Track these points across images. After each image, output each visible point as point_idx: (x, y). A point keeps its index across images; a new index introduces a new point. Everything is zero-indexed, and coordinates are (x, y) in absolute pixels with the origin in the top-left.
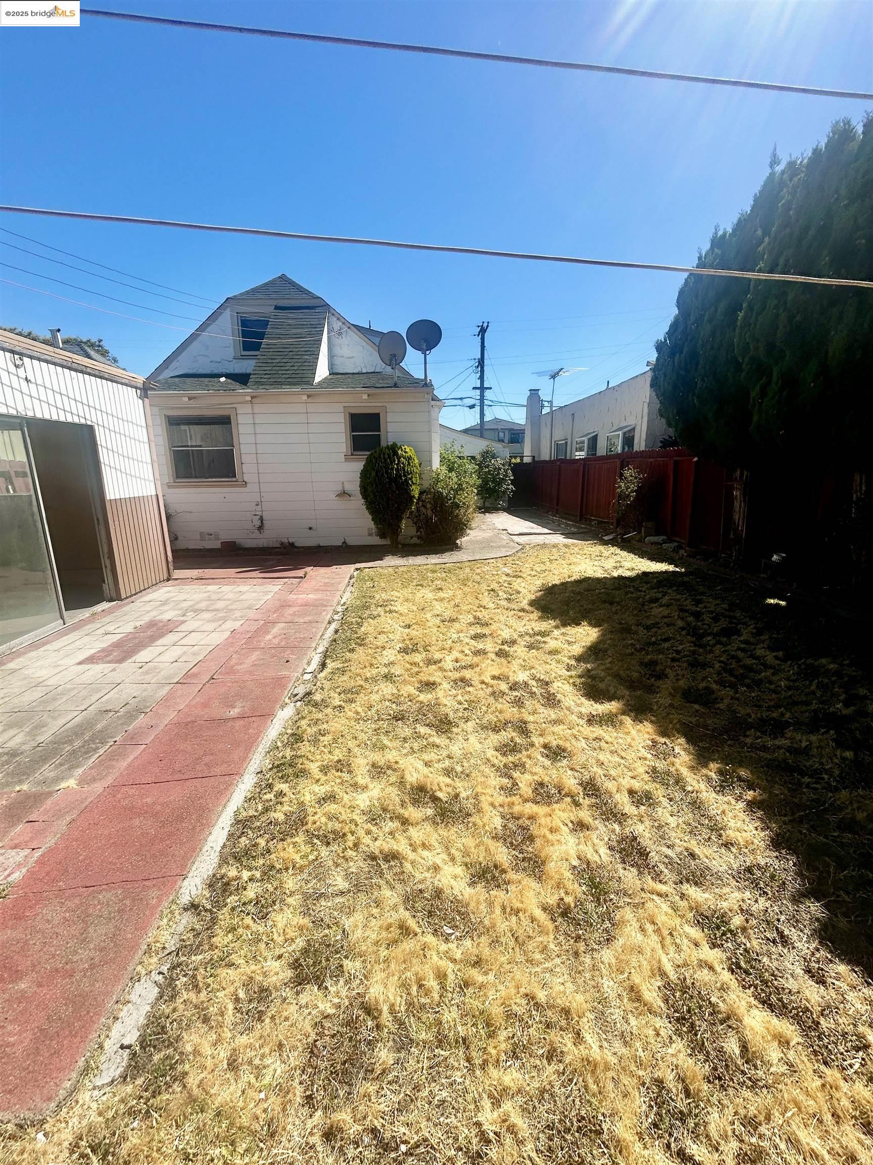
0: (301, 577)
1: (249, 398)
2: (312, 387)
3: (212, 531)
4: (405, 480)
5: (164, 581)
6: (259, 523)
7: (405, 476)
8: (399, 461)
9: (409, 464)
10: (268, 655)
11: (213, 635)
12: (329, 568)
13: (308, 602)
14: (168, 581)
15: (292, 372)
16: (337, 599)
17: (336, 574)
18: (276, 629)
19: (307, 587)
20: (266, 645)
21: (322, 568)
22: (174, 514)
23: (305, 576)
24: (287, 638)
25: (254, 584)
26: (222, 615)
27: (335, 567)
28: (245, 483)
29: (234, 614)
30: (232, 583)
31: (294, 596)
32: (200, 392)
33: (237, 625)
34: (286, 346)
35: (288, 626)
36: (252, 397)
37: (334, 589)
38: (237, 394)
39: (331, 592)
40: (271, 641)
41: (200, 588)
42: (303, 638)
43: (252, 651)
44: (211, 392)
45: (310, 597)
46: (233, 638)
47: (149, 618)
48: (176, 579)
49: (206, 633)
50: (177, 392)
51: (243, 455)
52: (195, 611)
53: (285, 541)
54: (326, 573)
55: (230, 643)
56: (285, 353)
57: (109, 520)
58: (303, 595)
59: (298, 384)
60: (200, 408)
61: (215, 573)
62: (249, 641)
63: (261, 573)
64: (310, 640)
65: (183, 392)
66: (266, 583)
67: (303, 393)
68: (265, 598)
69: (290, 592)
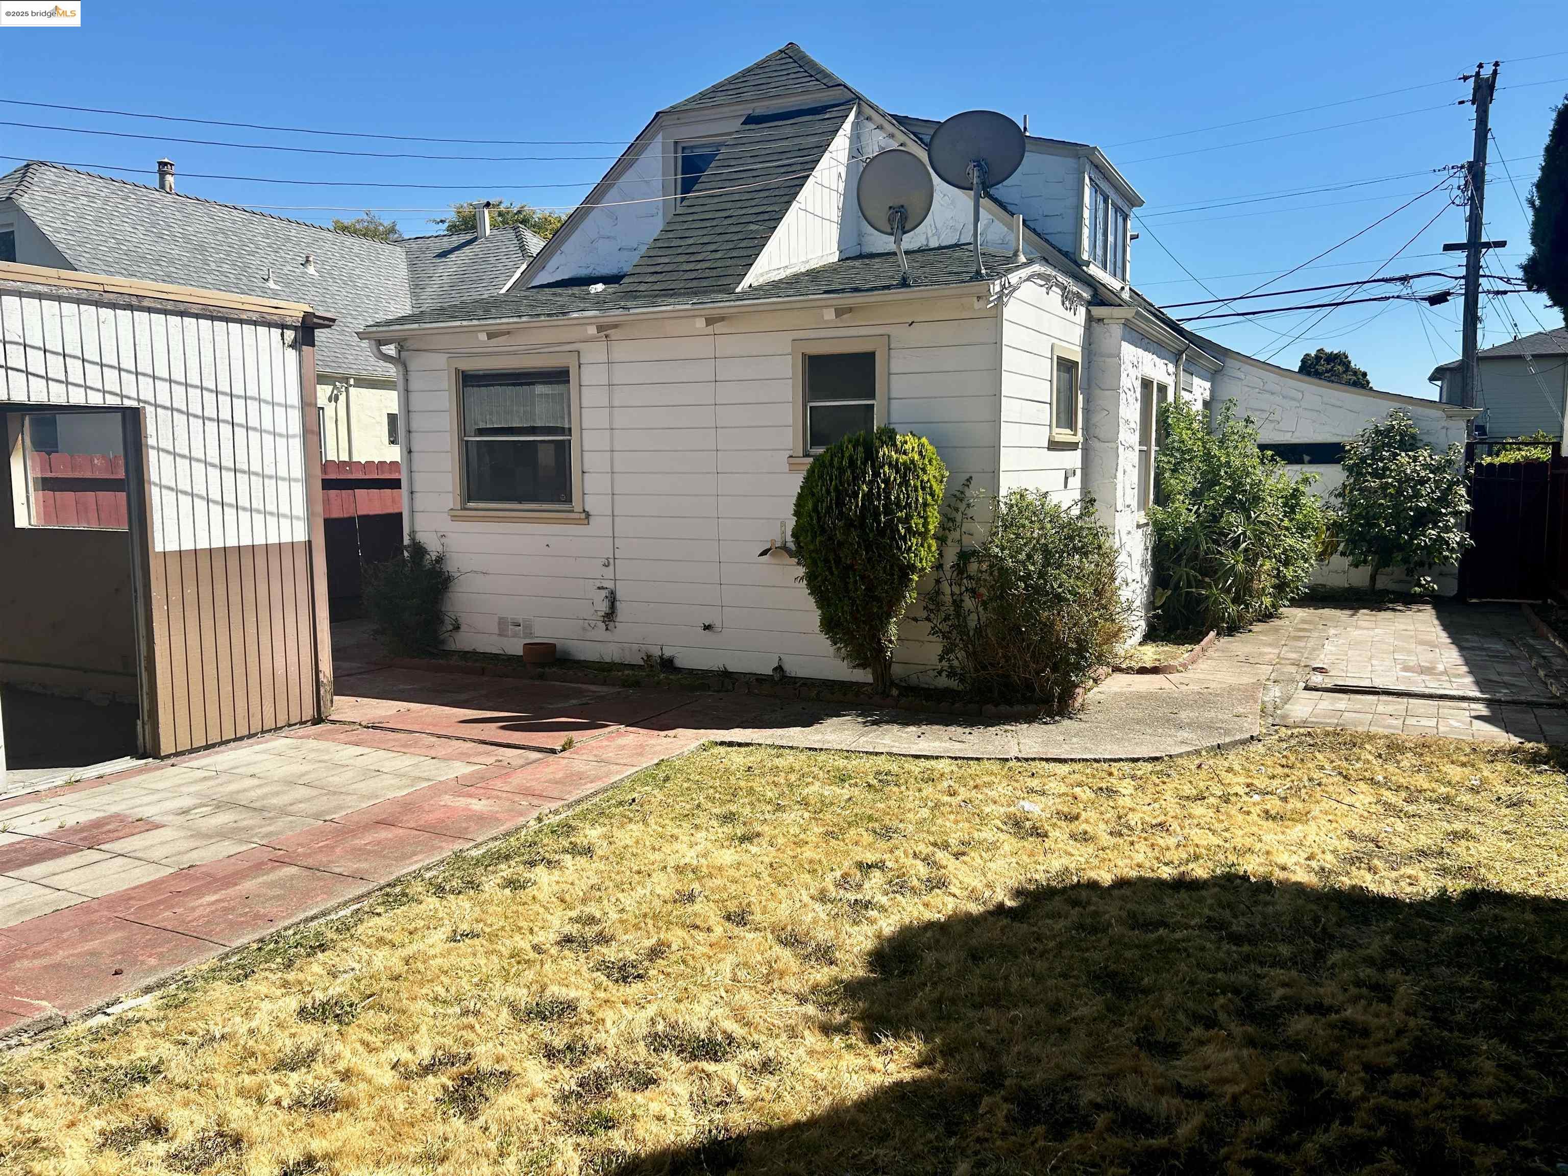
0: (553, 751)
1: (592, 330)
2: (733, 297)
3: (520, 618)
4: (889, 523)
5: (301, 723)
6: (604, 607)
7: (888, 511)
8: (876, 474)
9: (905, 482)
10: (118, 947)
11: (137, 870)
12: (656, 732)
13: (443, 821)
14: (314, 724)
15: (707, 265)
16: (521, 821)
17: (640, 751)
18: (260, 880)
19: (518, 779)
20: (164, 920)
21: (641, 731)
22: (456, 575)
23: (564, 750)
24: (233, 909)
25: (439, 755)
26: (251, 822)
27: (671, 733)
28: (588, 515)
29: (269, 825)
30: (405, 746)
31: (447, 799)
32: (504, 320)
33: (226, 854)
34: (724, 206)
35: (292, 878)
36: (600, 328)
37: (556, 794)
38: (571, 322)
39: (535, 802)
40: (194, 909)
41: (327, 751)
42: (257, 916)
43: (116, 928)
44: (524, 319)
45: (475, 807)
46: (154, 886)
47: (124, 807)
48: (334, 722)
49: (138, 863)
50: (465, 323)
51: (586, 454)
52: (220, 806)
53: (656, 652)
54: (622, 747)
55: (124, 898)
56: (714, 223)
57: (154, 594)
58: (469, 800)
59: (705, 291)
60: (515, 353)
61: (421, 717)
62: (160, 902)
63: (503, 728)
64: (254, 929)
65: (475, 322)
66: (463, 757)
67: (696, 313)
68: (390, 795)
69: (464, 786)
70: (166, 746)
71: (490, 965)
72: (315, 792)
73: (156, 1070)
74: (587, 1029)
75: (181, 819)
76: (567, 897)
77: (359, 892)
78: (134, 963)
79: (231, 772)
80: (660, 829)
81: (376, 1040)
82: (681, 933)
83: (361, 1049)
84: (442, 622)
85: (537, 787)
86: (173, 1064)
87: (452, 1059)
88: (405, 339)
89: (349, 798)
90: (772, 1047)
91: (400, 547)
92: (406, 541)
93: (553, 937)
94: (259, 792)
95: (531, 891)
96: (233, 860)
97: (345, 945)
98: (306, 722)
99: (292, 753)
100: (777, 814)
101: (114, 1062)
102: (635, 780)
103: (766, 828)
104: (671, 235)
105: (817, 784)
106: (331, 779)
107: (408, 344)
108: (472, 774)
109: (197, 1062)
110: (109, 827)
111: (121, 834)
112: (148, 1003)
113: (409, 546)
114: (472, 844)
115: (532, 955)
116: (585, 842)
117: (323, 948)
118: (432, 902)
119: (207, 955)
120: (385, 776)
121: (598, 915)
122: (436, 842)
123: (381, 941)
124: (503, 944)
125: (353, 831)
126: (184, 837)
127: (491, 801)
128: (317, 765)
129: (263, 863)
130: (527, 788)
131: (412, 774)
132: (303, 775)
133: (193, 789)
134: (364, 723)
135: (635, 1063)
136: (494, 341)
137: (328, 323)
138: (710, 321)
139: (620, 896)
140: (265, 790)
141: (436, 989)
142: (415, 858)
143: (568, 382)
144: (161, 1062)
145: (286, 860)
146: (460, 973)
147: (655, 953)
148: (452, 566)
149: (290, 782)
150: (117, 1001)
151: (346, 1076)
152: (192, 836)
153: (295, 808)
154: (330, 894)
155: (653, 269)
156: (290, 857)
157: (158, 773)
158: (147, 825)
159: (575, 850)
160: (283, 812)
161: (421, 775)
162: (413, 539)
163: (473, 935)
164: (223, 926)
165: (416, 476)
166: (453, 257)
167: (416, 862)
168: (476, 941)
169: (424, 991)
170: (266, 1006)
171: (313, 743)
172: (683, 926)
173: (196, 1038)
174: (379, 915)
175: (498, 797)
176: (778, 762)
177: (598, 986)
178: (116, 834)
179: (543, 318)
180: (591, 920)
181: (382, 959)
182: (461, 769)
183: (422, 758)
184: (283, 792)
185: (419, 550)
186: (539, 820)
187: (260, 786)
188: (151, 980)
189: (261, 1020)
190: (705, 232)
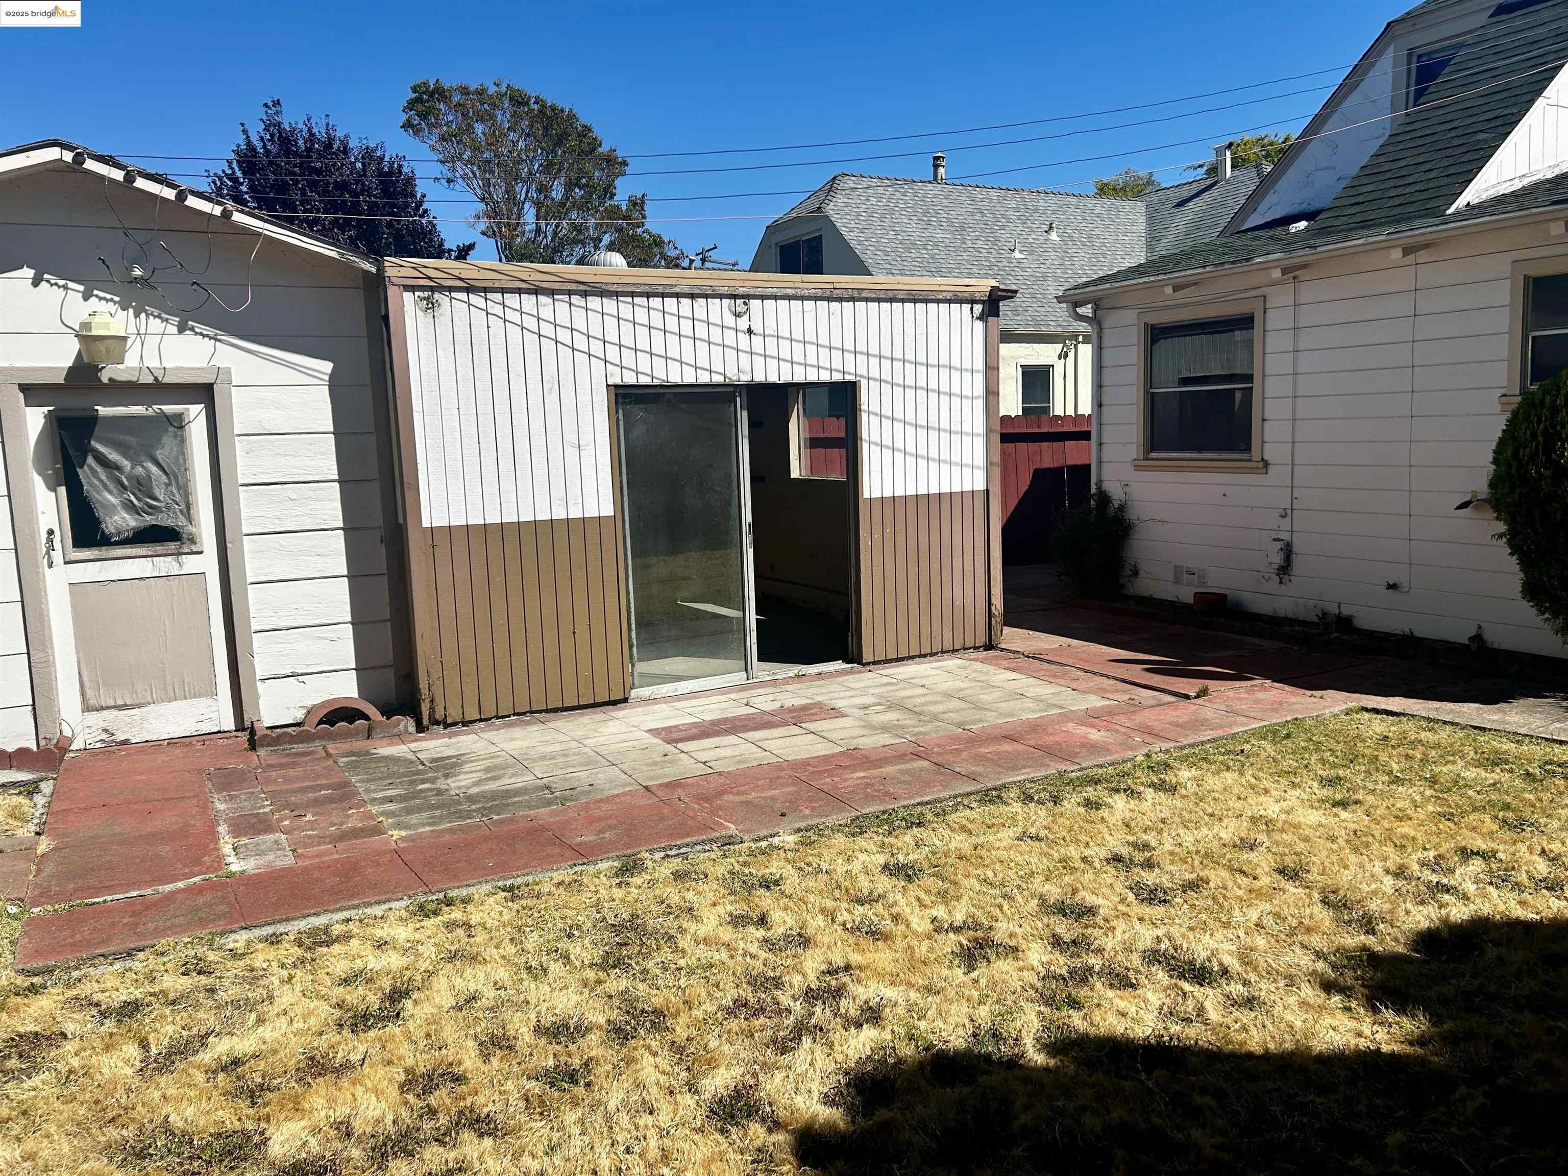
0: (1187, 697)
1: (1277, 274)
3: (1195, 567)
5: (975, 648)
6: (1278, 559)
10: (790, 797)
11: (819, 745)
12: (1303, 691)
13: (1060, 744)
14: (985, 650)
15: (1417, 187)
16: (1130, 754)
17: (1276, 707)
18: (899, 767)
19: (1142, 718)
20: (824, 784)
21: (1287, 688)
22: (1136, 523)
23: (1198, 697)
24: (873, 785)
25: (1079, 688)
26: (908, 722)
27: (1318, 693)
28: (1266, 464)
29: (922, 726)
30: (1055, 676)
31: (1071, 726)
32: (1189, 272)
33: (882, 743)
34: (1449, 117)
35: (921, 770)
36: (1285, 271)
37: (1171, 735)
38: (1255, 267)
39: (1149, 739)
40: (846, 780)
41: (987, 673)
42: (887, 794)
43: (793, 784)
44: (1208, 269)
45: (1092, 736)
46: (826, 759)
47: (826, 698)
48: (1003, 650)
49: (821, 740)
50: (1152, 279)
51: (1267, 401)
52: (892, 706)
53: (1333, 609)
54: (1258, 701)
55: (805, 764)
56: (1435, 138)
57: (861, 532)
58: (1089, 730)
59: (1409, 218)
60: (1201, 304)
61: (1077, 653)
62: (826, 771)
63: (1147, 670)
64: (883, 801)
65: (1162, 277)
66: (1101, 692)
67: (1394, 243)
68: (1024, 716)
69: (1092, 717)
70: (867, 656)
71: (1040, 864)
72: (965, 705)
73: (777, 883)
74: (1097, 932)
75: (862, 712)
76: (1133, 824)
77: (969, 789)
78: (796, 809)
79: (908, 682)
80: (1253, 780)
81: (926, 899)
82: (1224, 874)
83: (915, 903)
84: (1123, 567)
85: (1157, 726)
86: (788, 882)
87: (977, 926)
88: (1101, 299)
89: (989, 714)
90: (1264, 988)
91: (1087, 496)
92: (1093, 490)
93: (1103, 853)
94: (923, 699)
95: (1104, 813)
96: (886, 749)
97: (936, 825)
98: (978, 648)
99: (958, 671)
100: (1394, 787)
101: (754, 872)
102: (1254, 733)
103: (1370, 798)
104: (1382, 159)
105: (1460, 764)
106: (982, 696)
107: (1105, 304)
108: (1102, 707)
109: (804, 884)
110: (812, 711)
111: (817, 718)
112: (790, 839)
113: (1095, 494)
114: (1076, 767)
115: (1078, 864)
116: (1174, 780)
117: (919, 825)
118: (1016, 807)
119: (843, 814)
120: (1027, 700)
121: (1153, 844)
122: (1046, 761)
123: (963, 829)
124: (1058, 851)
125: (983, 740)
126: (859, 726)
127: (1109, 734)
128: (976, 684)
129: (905, 755)
130: (1147, 727)
131: (1050, 701)
132: (961, 690)
133: (877, 691)
134: (1026, 653)
135: (1126, 968)
136: (1180, 293)
137: (1011, 294)
138: (1407, 251)
139: (1181, 831)
140: (930, 698)
141: (987, 872)
142: (1023, 771)
143: (1253, 328)
144: (781, 877)
145: (923, 755)
146: (1012, 865)
147: (1193, 886)
148: (1132, 515)
149: (948, 695)
150: (776, 835)
151: (896, 918)
152: (864, 726)
153: (946, 716)
154: (945, 787)
155: (1353, 200)
156: (926, 754)
157: (857, 676)
158: (836, 713)
159: (1161, 787)
160: (935, 718)
161: (1056, 702)
162: (1099, 488)
163: (1038, 839)
164: (861, 796)
165: (1105, 428)
166: (1191, 204)
167: (1023, 774)
168: (1037, 844)
169: (978, 872)
170: (863, 857)
171: (978, 666)
172: (1231, 869)
173: (810, 869)
174: (972, 809)
175: (1117, 731)
176: (1424, 735)
177: (1123, 901)
178: (815, 717)
179: (1227, 266)
180: (1146, 847)
181: (959, 842)
182: (1095, 702)
183: (1064, 689)
184: (941, 702)
185: (1104, 498)
186: (1148, 756)
187: (924, 695)
188: (802, 825)
189: (856, 866)
190: (1423, 149)
